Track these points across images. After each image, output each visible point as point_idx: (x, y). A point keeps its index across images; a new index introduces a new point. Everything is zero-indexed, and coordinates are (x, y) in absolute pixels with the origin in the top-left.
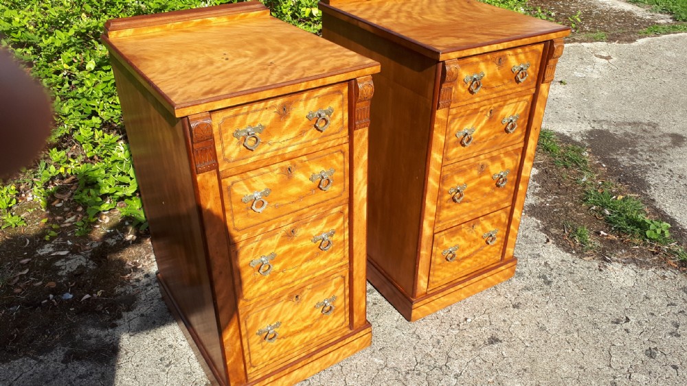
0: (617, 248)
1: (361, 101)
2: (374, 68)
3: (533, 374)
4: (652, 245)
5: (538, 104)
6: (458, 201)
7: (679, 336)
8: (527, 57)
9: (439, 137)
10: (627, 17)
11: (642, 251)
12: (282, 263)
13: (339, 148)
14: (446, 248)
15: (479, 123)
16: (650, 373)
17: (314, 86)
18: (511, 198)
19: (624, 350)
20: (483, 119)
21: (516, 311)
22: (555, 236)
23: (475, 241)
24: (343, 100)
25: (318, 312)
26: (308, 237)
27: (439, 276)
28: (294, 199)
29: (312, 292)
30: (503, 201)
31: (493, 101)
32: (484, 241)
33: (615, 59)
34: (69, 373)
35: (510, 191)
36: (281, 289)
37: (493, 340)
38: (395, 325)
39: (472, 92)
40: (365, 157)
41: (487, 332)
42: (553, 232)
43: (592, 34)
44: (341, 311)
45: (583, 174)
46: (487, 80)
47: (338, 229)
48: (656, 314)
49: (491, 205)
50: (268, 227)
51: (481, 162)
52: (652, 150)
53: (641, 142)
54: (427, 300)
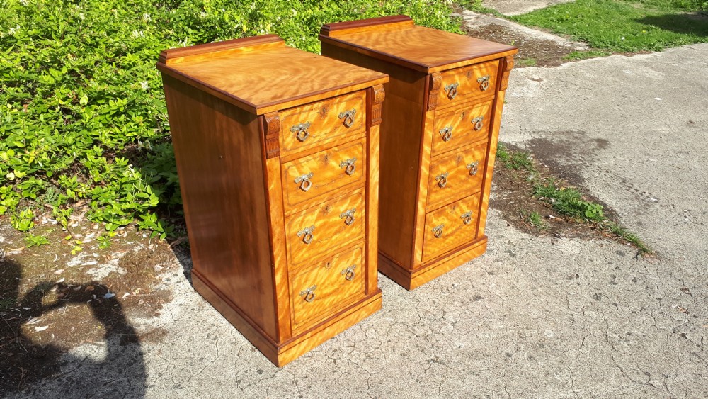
0: (564, 227)
1: (376, 104)
2: (385, 78)
3: (511, 318)
4: (590, 223)
5: (497, 107)
6: (443, 186)
7: (617, 284)
8: (487, 71)
9: (428, 133)
10: (551, 46)
11: (583, 228)
12: (319, 235)
13: (359, 141)
14: (434, 226)
15: (455, 123)
16: (597, 310)
17: (345, 92)
18: (480, 186)
19: (577, 296)
20: (458, 120)
21: (491, 276)
22: (514, 221)
23: (455, 220)
24: (362, 104)
25: (343, 278)
26: (337, 213)
27: (430, 251)
28: (328, 182)
29: (339, 260)
30: (474, 187)
31: (465, 105)
32: (462, 222)
33: (545, 81)
34: (129, 352)
35: (480, 179)
36: (318, 256)
37: (477, 298)
38: (397, 294)
39: (450, 98)
40: (378, 149)
41: (471, 292)
42: (512, 219)
43: (524, 61)
44: (359, 278)
45: (529, 174)
46: (460, 89)
47: (358, 207)
48: (598, 270)
49: (466, 191)
50: (310, 204)
51: (458, 155)
52: (582, 152)
53: (573, 147)
54: (422, 271)
